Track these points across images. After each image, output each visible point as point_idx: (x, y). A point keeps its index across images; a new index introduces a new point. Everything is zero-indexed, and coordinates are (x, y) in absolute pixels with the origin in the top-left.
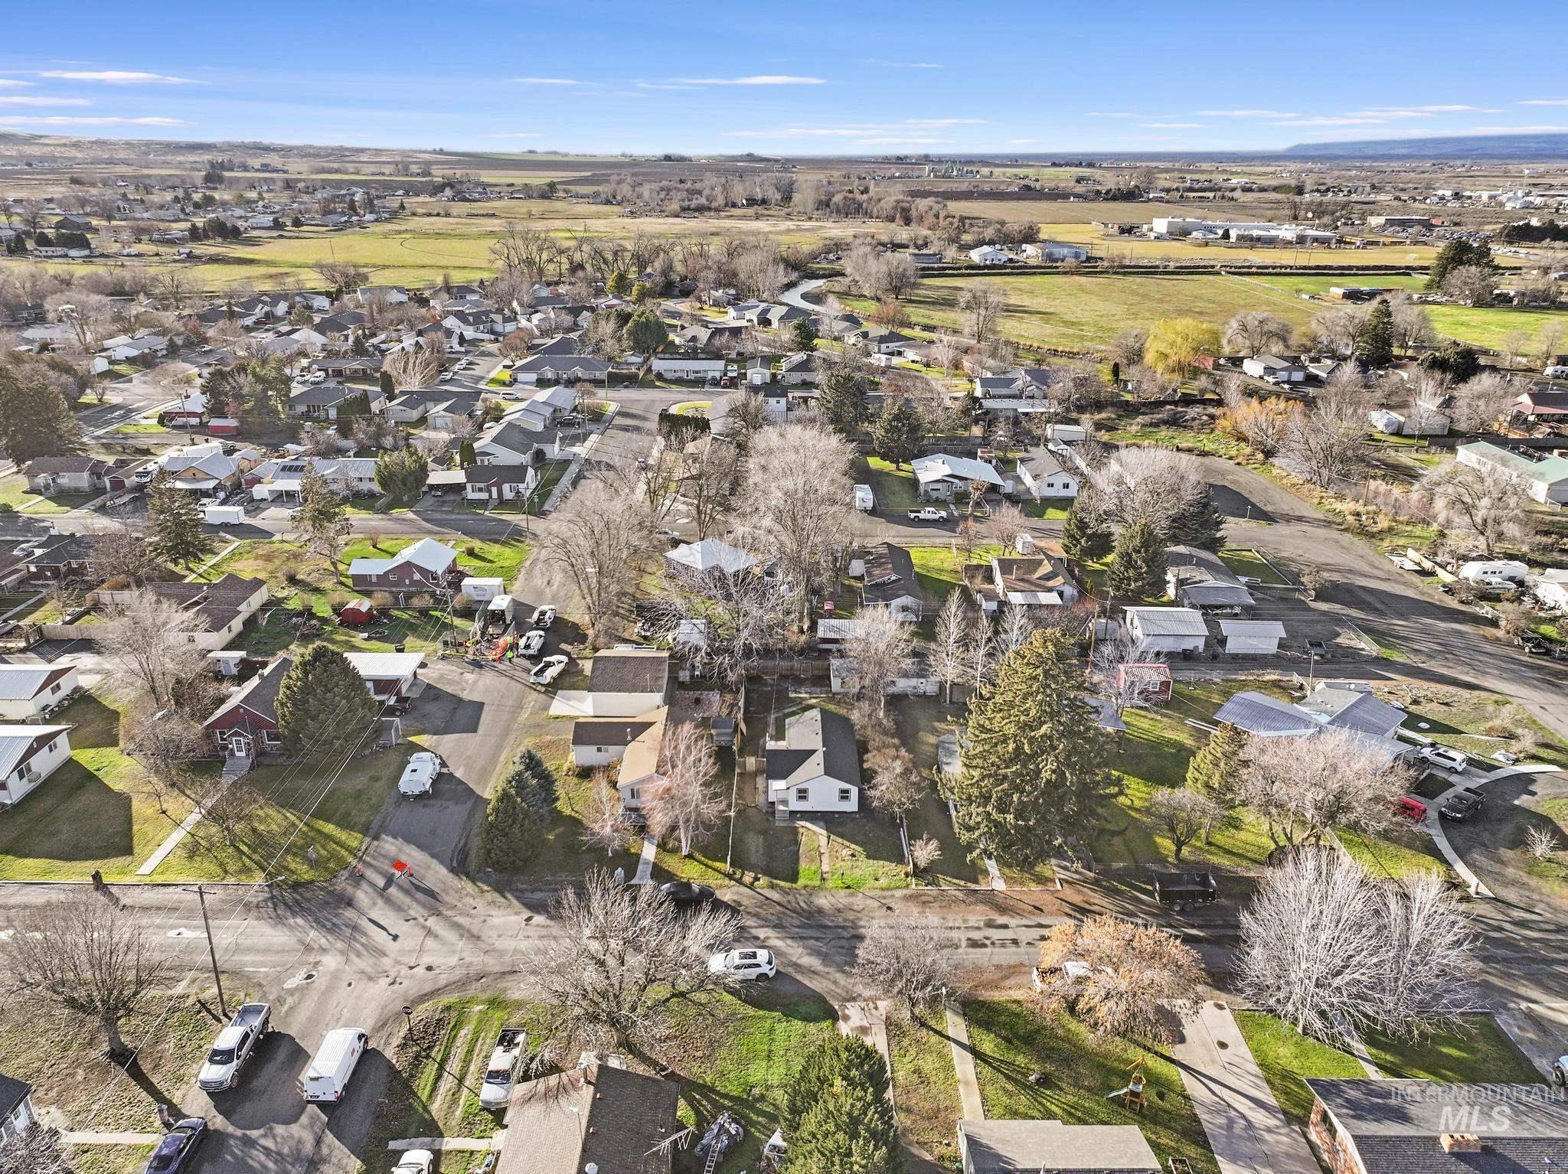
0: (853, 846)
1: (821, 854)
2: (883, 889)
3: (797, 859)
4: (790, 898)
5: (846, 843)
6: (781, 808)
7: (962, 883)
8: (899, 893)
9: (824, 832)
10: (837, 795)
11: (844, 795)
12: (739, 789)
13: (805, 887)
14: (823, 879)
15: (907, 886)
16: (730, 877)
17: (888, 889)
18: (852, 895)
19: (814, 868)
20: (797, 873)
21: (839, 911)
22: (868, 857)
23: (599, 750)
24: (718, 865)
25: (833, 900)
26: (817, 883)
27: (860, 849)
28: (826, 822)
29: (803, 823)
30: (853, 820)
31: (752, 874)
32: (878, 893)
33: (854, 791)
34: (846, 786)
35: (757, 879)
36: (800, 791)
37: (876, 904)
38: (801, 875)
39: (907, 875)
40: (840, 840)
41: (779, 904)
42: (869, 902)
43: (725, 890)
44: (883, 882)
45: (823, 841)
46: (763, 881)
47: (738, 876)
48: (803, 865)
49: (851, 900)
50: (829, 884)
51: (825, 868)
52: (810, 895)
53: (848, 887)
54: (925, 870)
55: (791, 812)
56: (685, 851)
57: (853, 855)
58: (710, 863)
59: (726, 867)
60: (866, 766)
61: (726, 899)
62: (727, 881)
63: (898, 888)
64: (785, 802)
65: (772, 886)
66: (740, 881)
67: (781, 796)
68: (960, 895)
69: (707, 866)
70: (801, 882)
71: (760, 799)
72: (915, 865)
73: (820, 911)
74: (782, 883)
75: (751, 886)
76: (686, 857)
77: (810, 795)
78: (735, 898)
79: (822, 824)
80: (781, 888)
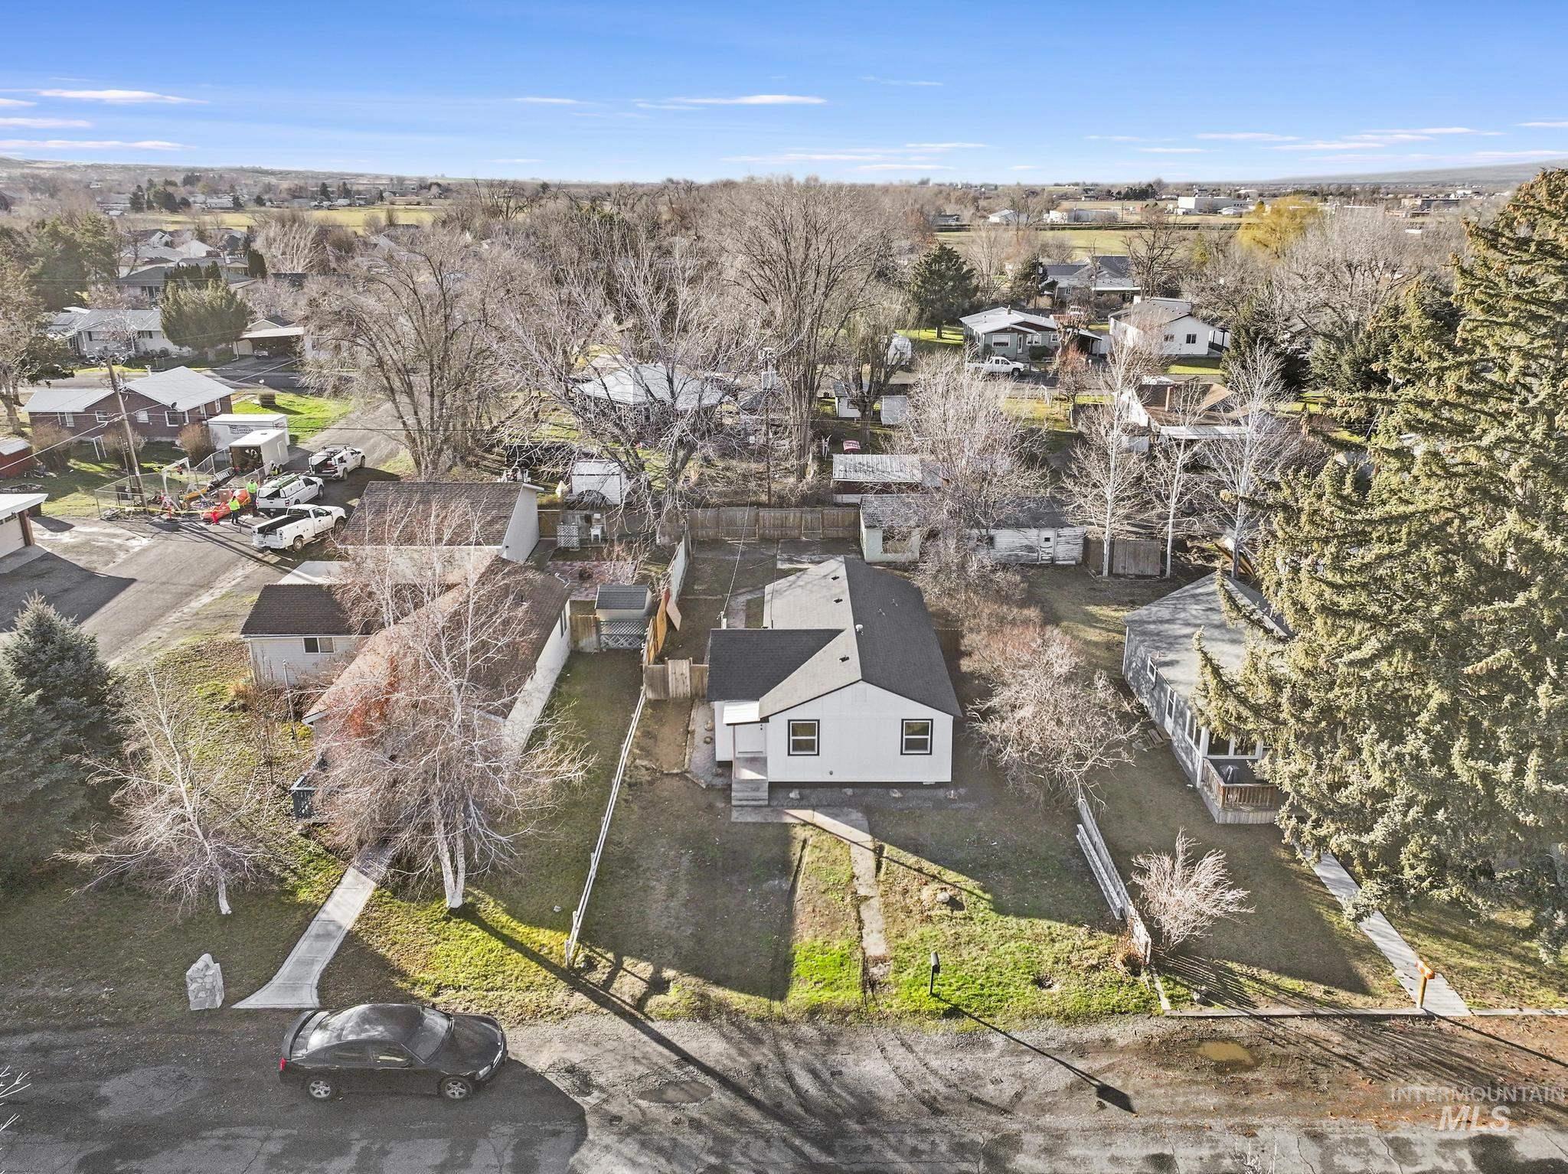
0: (950, 876)
1: (859, 901)
2: (1069, 1018)
3: (790, 916)
4: (762, 1055)
5: (932, 868)
6: (747, 774)
7: (1317, 991)
8: (1126, 1032)
9: (865, 838)
10: (894, 737)
11: (916, 738)
12: (647, 734)
13: (814, 1012)
14: (870, 984)
15: (1146, 1007)
16: (573, 978)
17: (1089, 1018)
18: (970, 1042)
19: (839, 945)
20: (788, 963)
21: (933, 1107)
22: (1000, 909)
23: (311, 646)
24: (543, 938)
25: (908, 1063)
26: (850, 996)
27: (970, 884)
28: (868, 811)
29: (806, 814)
30: (940, 805)
31: (645, 969)
32: (1057, 1033)
33: (943, 725)
34: (919, 711)
35: (658, 985)
36: (795, 728)
37: (1060, 1078)
38: (800, 968)
39: (1133, 965)
40: (911, 859)
41: (725, 1081)
42: (1033, 1066)
43: (548, 1028)
44: (1063, 991)
45: (864, 862)
46: (680, 990)
47: (598, 976)
48: (806, 937)
49: (970, 1061)
50: (893, 1001)
51: (875, 945)
52: (830, 1042)
53: (954, 1012)
54: (1184, 949)
55: (774, 786)
56: (453, 899)
57: (954, 904)
58: (522, 932)
59: (565, 945)
60: (966, 665)
61: (539, 1062)
62: (560, 995)
63: (1117, 1012)
64: (757, 761)
65: (704, 1012)
66: (601, 996)
67: (748, 743)
68: (1331, 1035)
69: (510, 942)
70: (801, 995)
71: (696, 758)
72: (1156, 932)
73: (866, 1108)
74: (736, 999)
75: (634, 1014)
76: (453, 913)
77: (827, 737)
78: (576, 1057)
79: (856, 815)
80: (735, 1017)
